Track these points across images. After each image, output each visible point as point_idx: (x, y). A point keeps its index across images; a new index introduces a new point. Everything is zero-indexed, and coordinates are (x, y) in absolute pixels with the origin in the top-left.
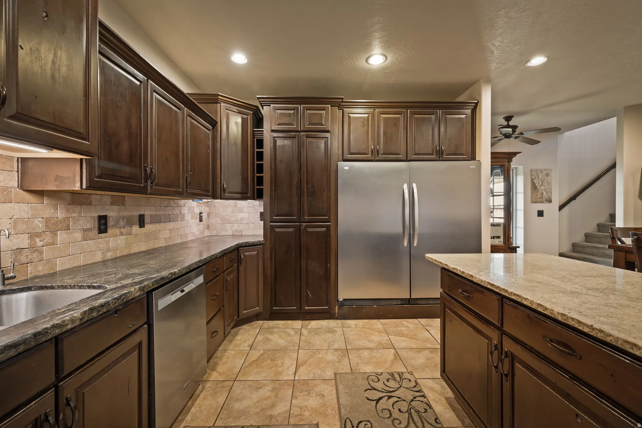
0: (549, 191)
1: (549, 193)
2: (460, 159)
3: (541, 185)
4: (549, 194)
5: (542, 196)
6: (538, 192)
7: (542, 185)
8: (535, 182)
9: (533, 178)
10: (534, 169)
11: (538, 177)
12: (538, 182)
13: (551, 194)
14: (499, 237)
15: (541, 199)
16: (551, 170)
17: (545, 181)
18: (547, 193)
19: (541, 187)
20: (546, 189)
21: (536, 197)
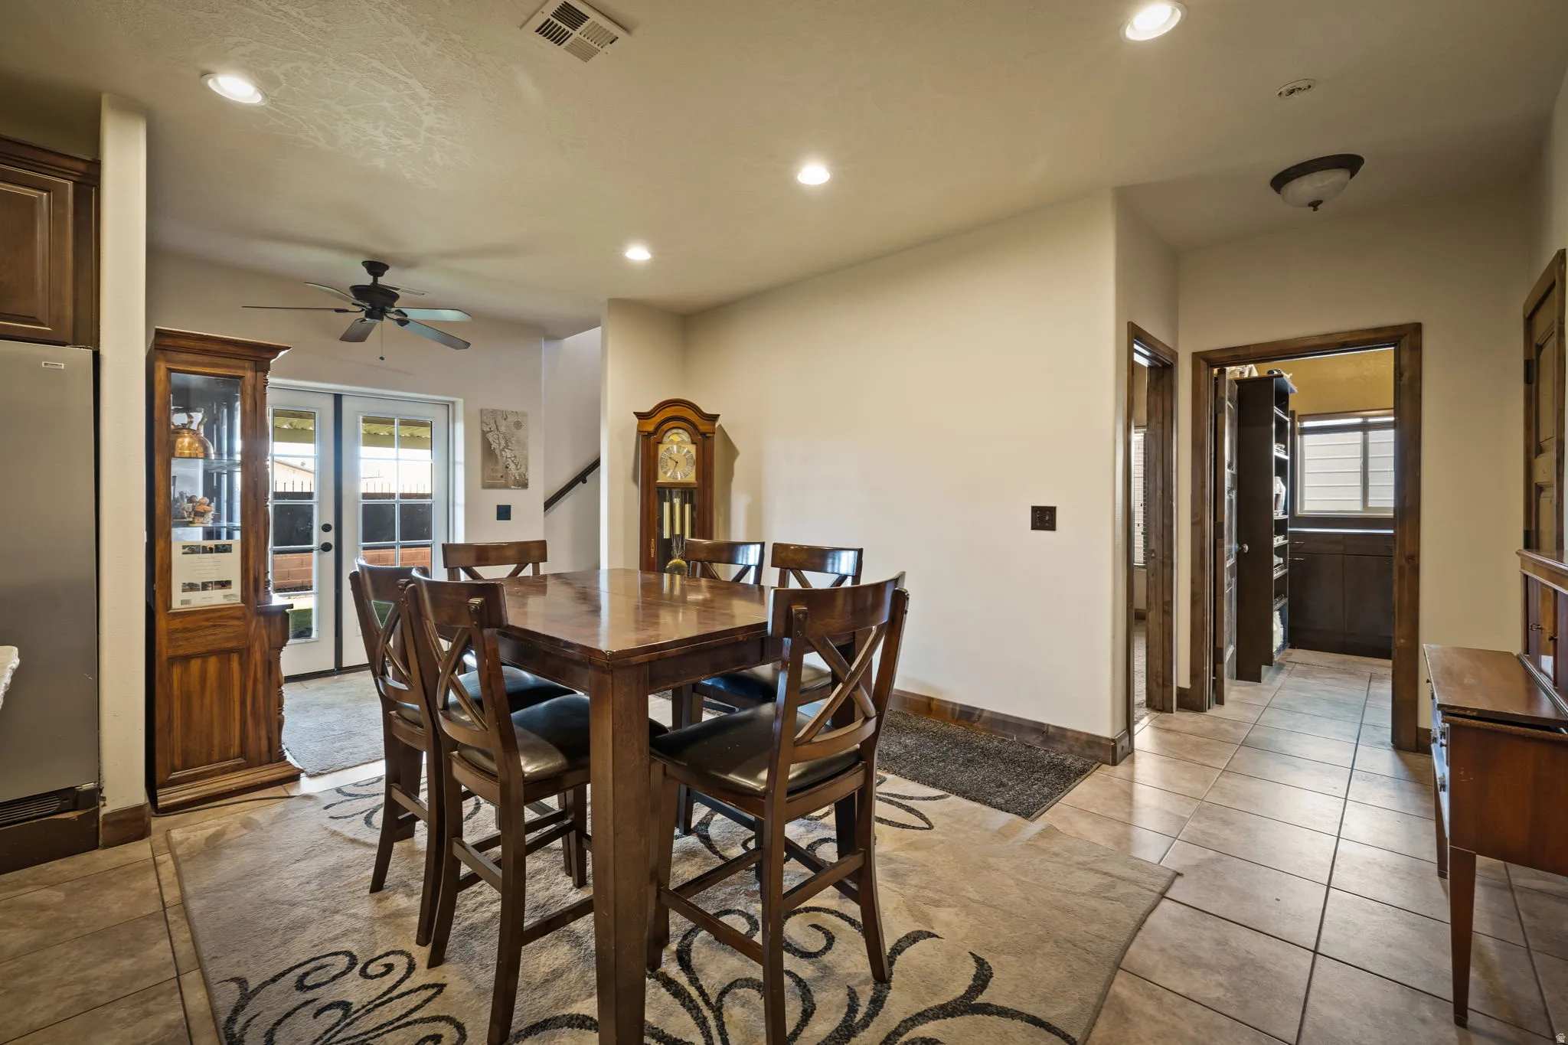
0: (523, 463)
1: (521, 466)
2: (17, 334)
3: (505, 447)
4: (522, 469)
5: (507, 473)
6: (496, 462)
7: (507, 446)
8: (491, 440)
9: (486, 429)
10: (487, 410)
11: (498, 430)
12: (497, 441)
13: (527, 469)
14: (225, 584)
15: (503, 478)
16: (525, 415)
17: (514, 440)
18: (517, 466)
19: (503, 453)
20: (515, 457)
21: (492, 474)
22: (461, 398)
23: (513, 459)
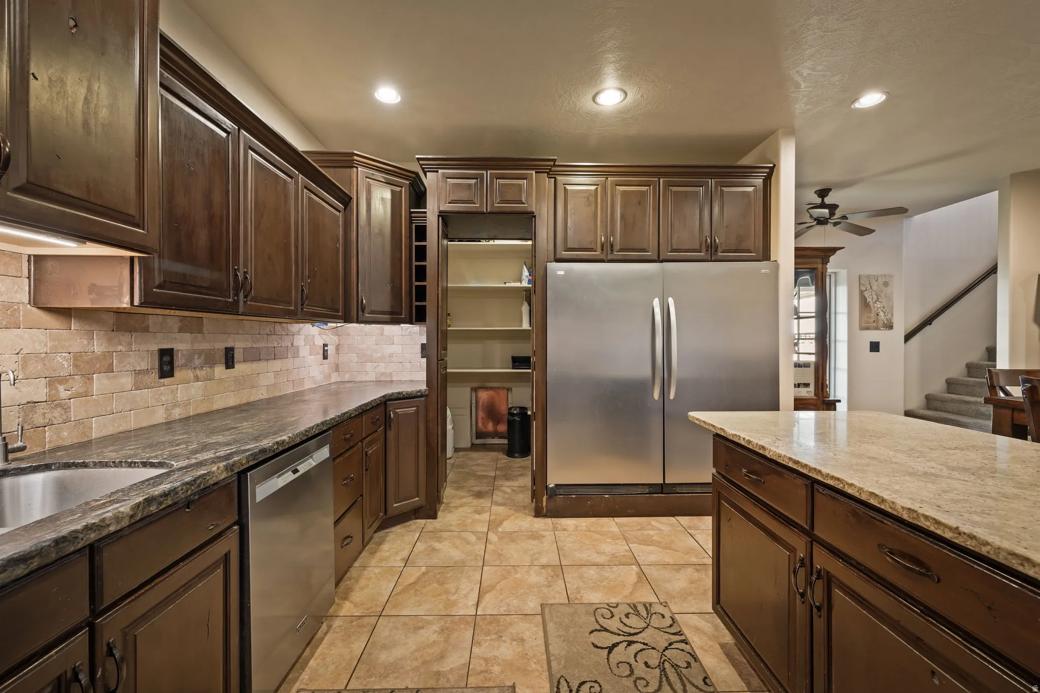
0: (889, 311)
1: (888, 313)
2: (745, 259)
3: (877, 300)
4: (889, 316)
5: (878, 319)
6: (870, 311)
8: (866, 296)
9: (863, 288)
10: (864, 275)
11: (871, 288)
12: (871, 297)
13: (892, 315)
14: (807, 385)
15: (875, 323)
16: (891, 276)
17: (882, 295)
18: (885, 313)
19: (875, 305)
20: (884, 307)
21: (867, 320)
22: (844, 268)
23: (882, 308)
